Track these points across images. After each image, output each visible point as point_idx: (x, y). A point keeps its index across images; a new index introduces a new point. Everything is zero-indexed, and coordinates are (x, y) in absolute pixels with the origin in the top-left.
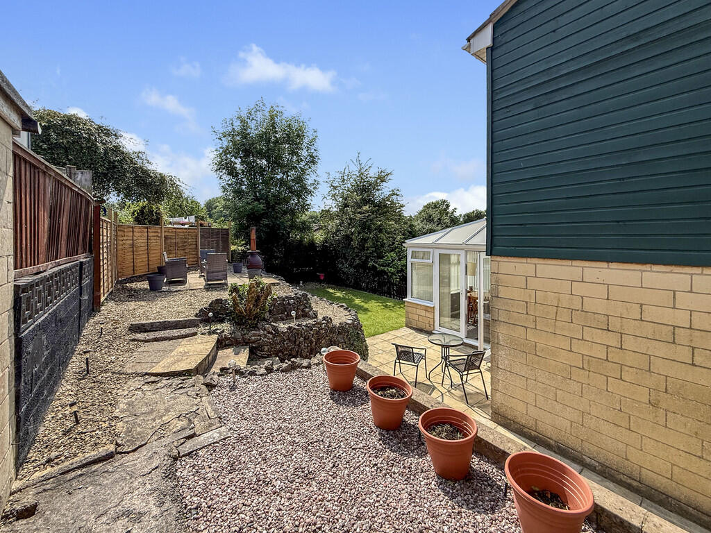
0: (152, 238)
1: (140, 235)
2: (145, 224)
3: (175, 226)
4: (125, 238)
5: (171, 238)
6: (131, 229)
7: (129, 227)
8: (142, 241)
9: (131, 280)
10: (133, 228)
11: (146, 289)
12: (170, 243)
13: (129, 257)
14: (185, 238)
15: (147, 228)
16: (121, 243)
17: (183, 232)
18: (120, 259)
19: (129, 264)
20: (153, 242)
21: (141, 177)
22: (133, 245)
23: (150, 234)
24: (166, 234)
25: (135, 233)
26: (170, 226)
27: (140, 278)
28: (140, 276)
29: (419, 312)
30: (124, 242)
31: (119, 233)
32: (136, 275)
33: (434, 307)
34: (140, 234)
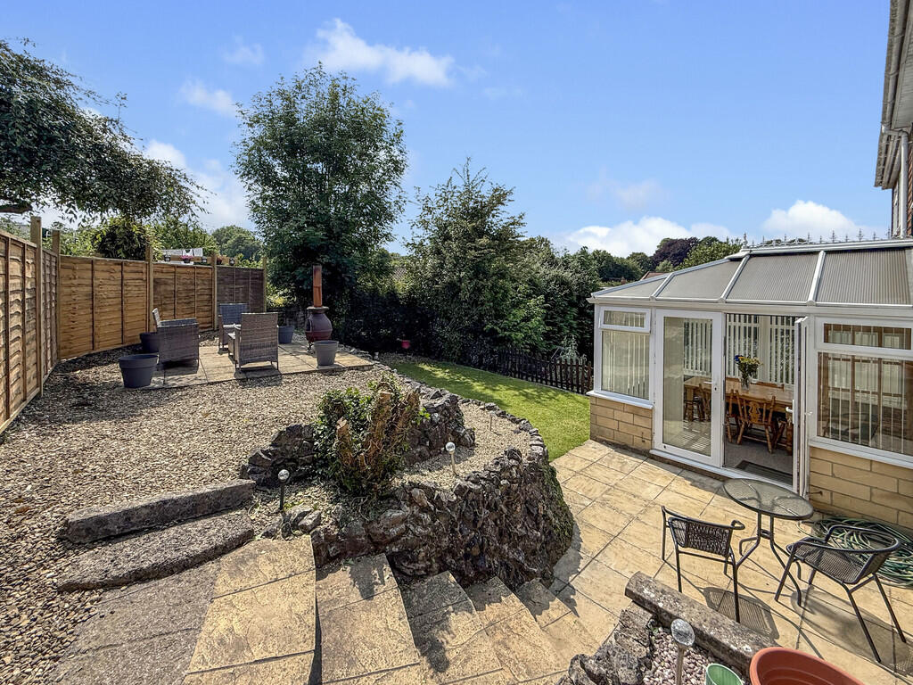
0: (130, 282)
1: (107, 277)
2: (117, 256)
3: (172, 263)
4: (75, 282)
5: (166, 284)
6: (90, 266)
7: (85, 261)
8: (110, 288)
9: (88, 362)
10: (92, 262)
11: (117, 385)
12: (164, 291)
13: (83, 317)
14: (191, 284)
15: (121, 264)
16: (67, 290)
17: (189, 273)
18: (64, 321)
19: (83, 330)
20: (133, 290)
21: (109, 163)
22: (92, 296)
23: (126, 276)
24: (158, 275)
25: (96, 273)
26: (163, 262)
27: (104, 358)
28: (106, 353)
29: (618, 415)
30: (74, 289)
31: (63, 273)
32: (98, 351)
33: (651, 410)
34: (106, 275)
